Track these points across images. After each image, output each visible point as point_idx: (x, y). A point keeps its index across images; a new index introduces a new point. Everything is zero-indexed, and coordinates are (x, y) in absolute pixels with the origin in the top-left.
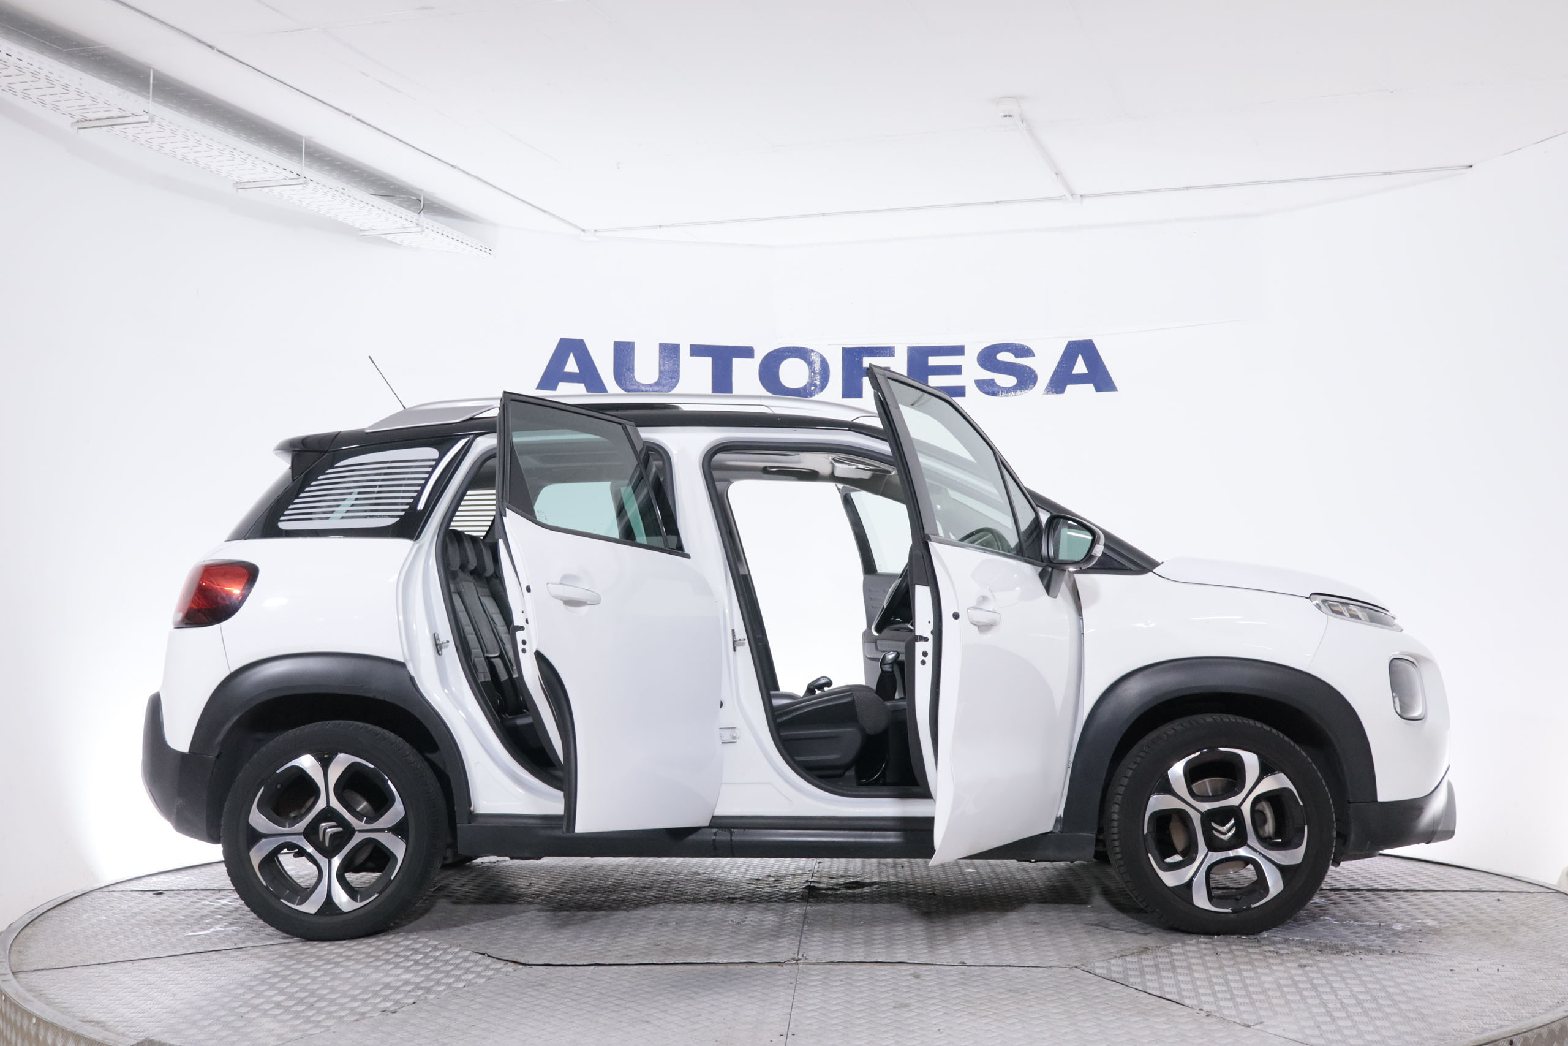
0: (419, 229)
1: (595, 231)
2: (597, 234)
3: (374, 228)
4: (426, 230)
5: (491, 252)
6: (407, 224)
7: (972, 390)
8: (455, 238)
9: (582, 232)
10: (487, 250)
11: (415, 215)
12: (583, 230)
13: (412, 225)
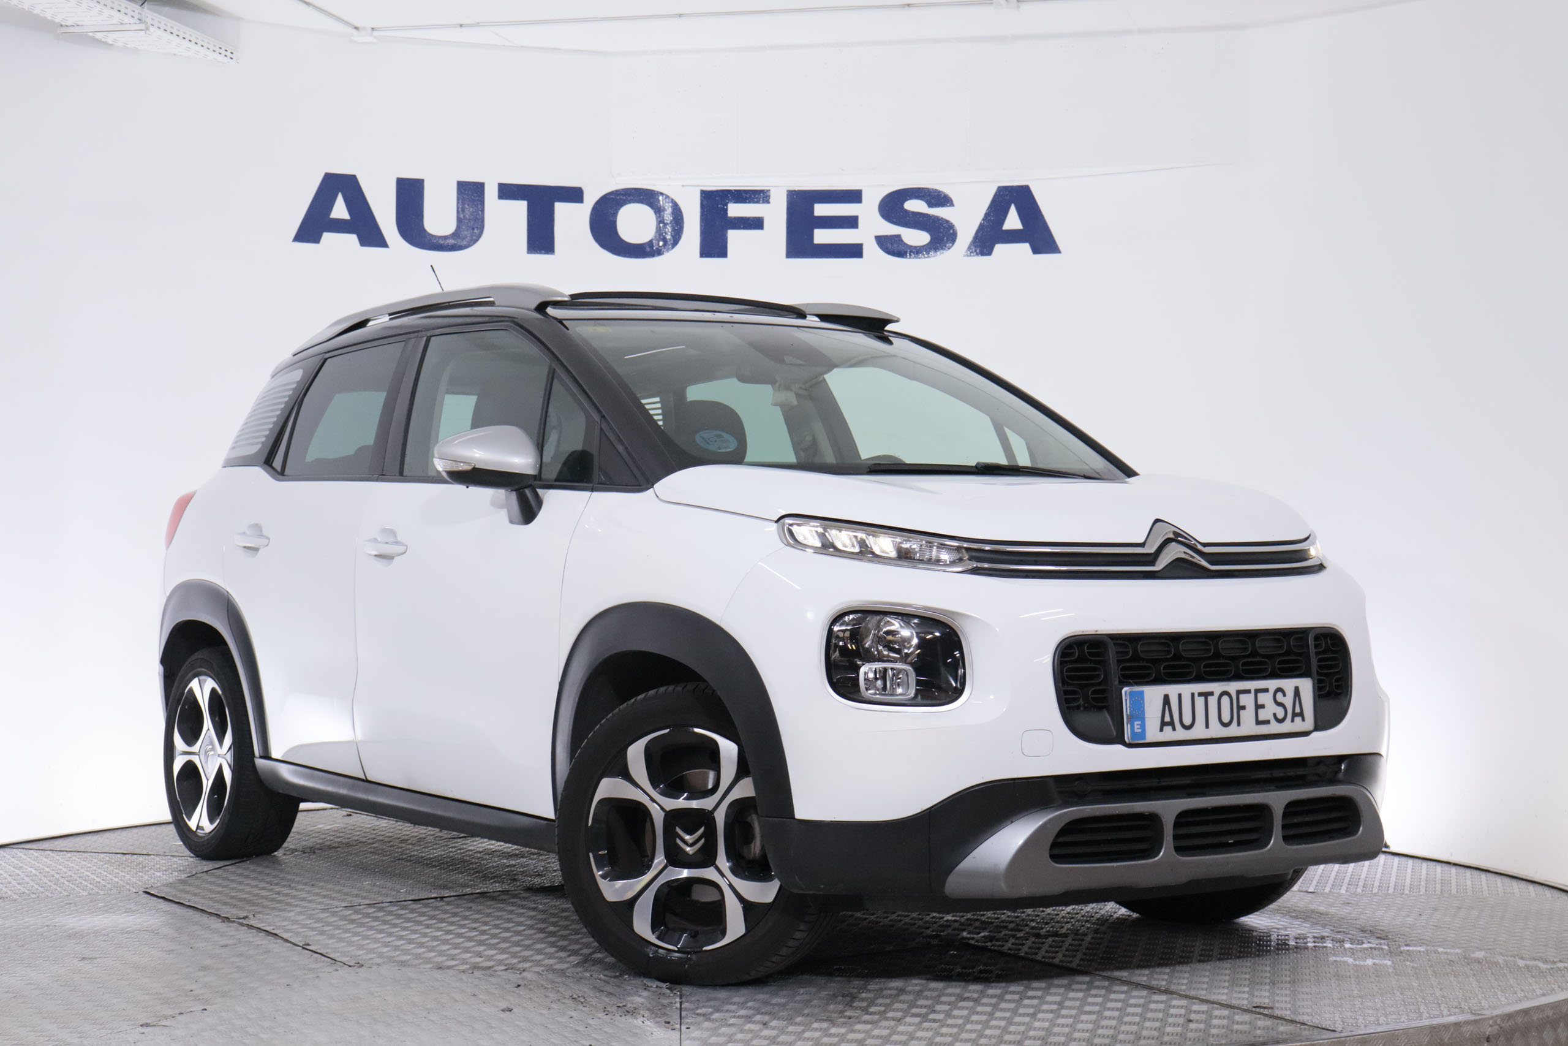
0: (142, 26)
1: (373, 29)
2: (376, 33)
3: (79, 23)
4: (151, 28)
5: (232, 56)
6: (126, 19)
7: (871, 249)
8: (188, 38)
9: (354, 31)
10: (228, 54)
11: (136, 7)
12: (356, 28)
13: (132, 21)
